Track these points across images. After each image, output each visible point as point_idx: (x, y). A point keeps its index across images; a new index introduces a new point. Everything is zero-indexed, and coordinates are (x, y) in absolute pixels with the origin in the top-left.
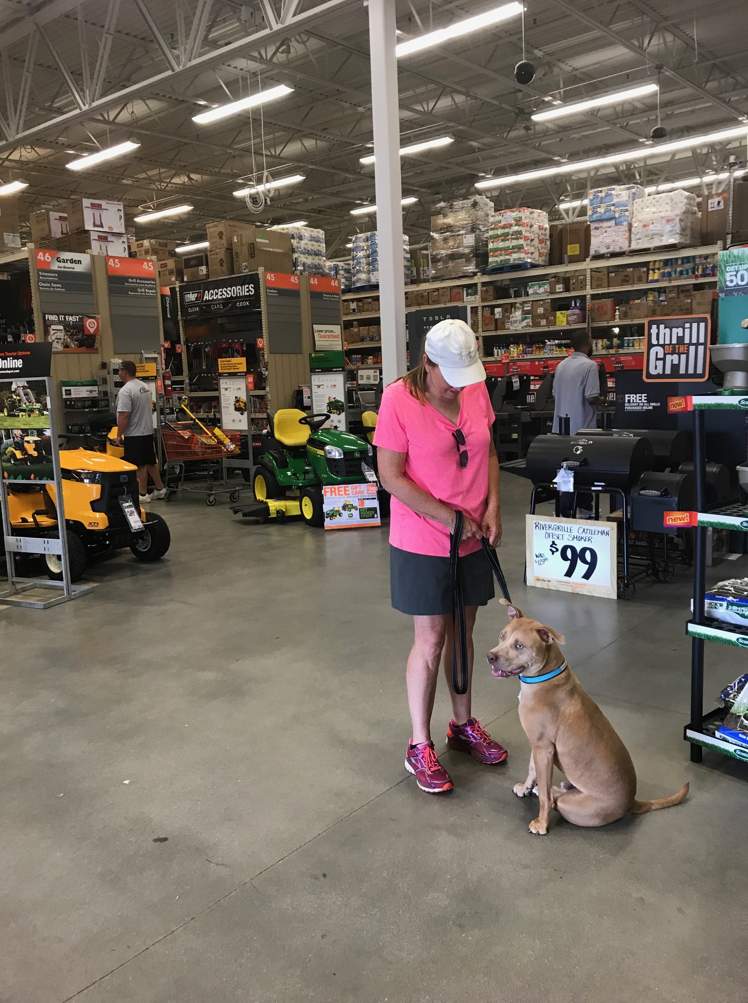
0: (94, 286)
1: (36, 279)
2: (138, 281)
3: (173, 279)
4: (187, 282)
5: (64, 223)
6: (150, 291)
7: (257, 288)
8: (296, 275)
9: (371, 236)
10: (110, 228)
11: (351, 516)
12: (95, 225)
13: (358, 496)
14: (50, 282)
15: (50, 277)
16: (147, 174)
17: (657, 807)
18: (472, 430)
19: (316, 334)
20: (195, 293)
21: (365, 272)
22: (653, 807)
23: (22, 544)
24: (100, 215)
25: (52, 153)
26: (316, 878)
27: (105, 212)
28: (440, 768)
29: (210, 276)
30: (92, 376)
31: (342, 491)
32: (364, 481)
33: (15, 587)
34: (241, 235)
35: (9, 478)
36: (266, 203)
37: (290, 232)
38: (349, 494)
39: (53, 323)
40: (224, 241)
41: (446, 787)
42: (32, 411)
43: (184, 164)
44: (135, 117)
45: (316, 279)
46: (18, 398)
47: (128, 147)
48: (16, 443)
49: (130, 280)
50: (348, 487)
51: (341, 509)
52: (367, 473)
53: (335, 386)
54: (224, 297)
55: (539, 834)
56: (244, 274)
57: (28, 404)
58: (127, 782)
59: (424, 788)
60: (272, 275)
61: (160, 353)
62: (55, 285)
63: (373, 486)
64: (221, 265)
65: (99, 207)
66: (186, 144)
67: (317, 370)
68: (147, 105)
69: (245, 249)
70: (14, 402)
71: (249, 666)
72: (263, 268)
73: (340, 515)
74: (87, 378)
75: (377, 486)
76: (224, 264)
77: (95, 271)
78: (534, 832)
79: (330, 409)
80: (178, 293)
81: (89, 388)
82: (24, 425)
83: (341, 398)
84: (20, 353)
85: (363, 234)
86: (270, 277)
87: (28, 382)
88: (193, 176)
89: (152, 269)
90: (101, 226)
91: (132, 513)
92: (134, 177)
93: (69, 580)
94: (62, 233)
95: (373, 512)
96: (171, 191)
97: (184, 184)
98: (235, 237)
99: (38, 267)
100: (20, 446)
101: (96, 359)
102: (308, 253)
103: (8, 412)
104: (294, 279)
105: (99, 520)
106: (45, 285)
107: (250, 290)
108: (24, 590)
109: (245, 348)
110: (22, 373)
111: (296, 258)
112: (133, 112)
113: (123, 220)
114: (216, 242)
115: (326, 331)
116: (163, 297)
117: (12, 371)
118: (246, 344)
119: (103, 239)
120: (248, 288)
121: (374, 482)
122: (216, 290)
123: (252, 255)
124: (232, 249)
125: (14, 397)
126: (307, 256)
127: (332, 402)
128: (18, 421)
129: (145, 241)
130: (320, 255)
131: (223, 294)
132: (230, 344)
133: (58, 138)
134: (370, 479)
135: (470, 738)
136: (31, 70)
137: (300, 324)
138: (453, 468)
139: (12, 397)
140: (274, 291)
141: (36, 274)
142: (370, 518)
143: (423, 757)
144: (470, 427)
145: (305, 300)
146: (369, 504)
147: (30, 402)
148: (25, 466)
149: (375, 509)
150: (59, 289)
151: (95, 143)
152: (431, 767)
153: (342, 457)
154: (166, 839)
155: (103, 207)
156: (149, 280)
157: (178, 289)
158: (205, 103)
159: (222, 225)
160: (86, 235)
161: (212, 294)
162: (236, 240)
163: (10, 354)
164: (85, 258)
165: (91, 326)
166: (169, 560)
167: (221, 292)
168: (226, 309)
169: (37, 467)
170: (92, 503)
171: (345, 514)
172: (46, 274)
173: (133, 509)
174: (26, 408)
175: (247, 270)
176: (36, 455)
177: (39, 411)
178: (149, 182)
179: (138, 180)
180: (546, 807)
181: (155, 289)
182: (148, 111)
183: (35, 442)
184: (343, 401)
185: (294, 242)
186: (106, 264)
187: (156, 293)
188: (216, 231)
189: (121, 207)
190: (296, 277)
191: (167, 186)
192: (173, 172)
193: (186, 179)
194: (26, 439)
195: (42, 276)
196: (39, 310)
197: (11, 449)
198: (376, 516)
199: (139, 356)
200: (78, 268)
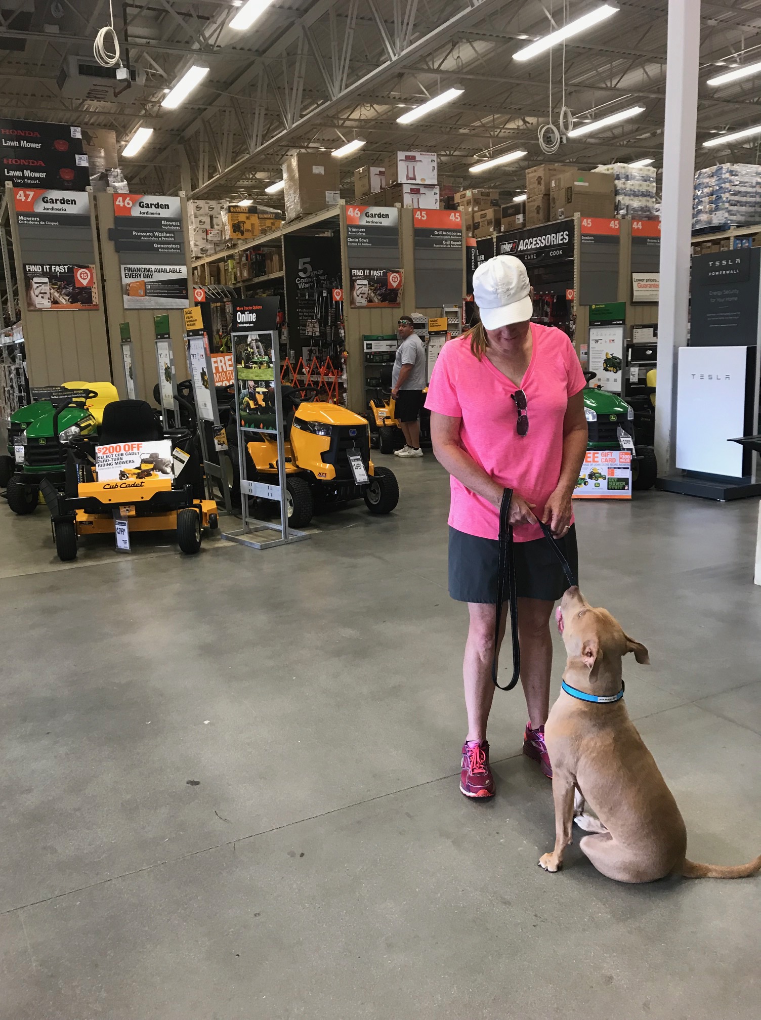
0: (399, 241)
1: (346, 235)
2: (444, 233)
3: (491, 230)
4: (504, 232)
5: (383, 177)
6: (456, 243)
7: (571, 236)
8: (617, 219)
9: (716, 171)
10: (423, 180)
11: (597, 485)
12: (408, 178)
13: (608, 465)
14: (358, 237)
15: (358, 232)
16: (481, 122)
17: (714, 874)
18: (537, 393)
19: (635, 284)
20: (510, 243)
21: (706, 212)
22: (709, 874)
23: (252, 488)
24: (414, 167)
25: (389, 109)
26: (292, 854)
27: (419, 163)
28: (484, 771)
29: (527, 225)
30: (393, 331)
31: (590, 457)
32: (618, 447)
33: (249, 527)
34: (559, 179)
35: (245, 426)
36: (561, 142)
37: (615, 172)
38: (597, 462)
39: (359, 278)
40: (542, 187)
41: (481, 793)
42: (261, 363)
43: (518, 107)
44: (460, 64)
45: (640, 223)
46: (252, 350)
47: (453, 94)
48: (250, 393)
49: (436, 233)
50: (598, 453)
51: (587, 477)
52: (622, 439)
53: (613, 340)
54: (538, 246)
55: (547, 870)
56: (559, 221)
57: (259, 356)
58: (206, 722)
59: (462, 790)
60: (589, 220)
61: (461, 307)
62: (363, 240)
63: (626, 454)
64: (538, 213)
65: (413, 159)
66: (518, 84)
67: (596, 324)
68: (474, 48)
69: (563, 193)
70: (249, 355)
71: (390, 629)
72: (579, 213)
73: (585, 484)
74: (388, 332)
75: (632, 454)
76: (541, 212)
77: (402, 225)
78: (543, 866)
79: (607, 366)
80: (495, 244)
81: (389, 342)
82: (256, 376)
83: (619, 355)
84: (255, 308)
85: (707, 169)
86: (587, 223)
87: (259, 335)
88: (528, 119)
89: (459, 220)
90: (414, 179)
91: (358, 467)
92: (469, 126)
93: (287, 525)
94: (381, 188)
95: (624, 483)
96: (504, 138)
97: (518, 129)
98: (553, 182)
99: (348, 223)
100: (252, 396)
101: (398, 313)
102: (635, 194)
103: (245, 364)
104: (614, 224)
105: (326, 471)
106: (353, 240)
107: (564, 238)
108: (257, 530)
109: (555, 301)
110: (256, 327)
111: (619, 201)
112: (458, 57)
113: (436, 171)
114: (534, 188)
115: (648, 280)
116: (469, 248)
117: (248, 325)
118: (557, 296)
119: (415, 191)
120: (562, 235)
121: (628, 449)
122: (531, 239)
123: (569, 200)
124: (549, 195)
125: (249, 349)
126: (632, 197)
127: (610, 359)
128: (252, 373)
129: (468, 191)
130: (649, 195)
131: (537, 243)
132: (541, 296)
133: (390, 93)
134: (625, 446)
135: (540, 746)
136: (353, 26)
137: (617, 272)
138: (508, 436)
139: (247, 350)
140: (590, 238)
141: (346, 230)
142: (619, 489)
143: (471, 756)
144: (537, 389)
145: (625, 248)
146: (619, 474)
147: (260, 355)
148: (256, 416)
149: (626, 480)
150: (366, 244)
151: (426, 95)
152: (475, 768)
153: (596, 420)
154: (197, 783)
155: (417, 159)
156: (455, 231)
157: (495, 240)
158: (527, 37)
159: (542, 169)
160: (399, 188)
161: (527, 244)
162: (553, 185)
163: (247, 308)
164: (392, 212)
165: (394, 280)
166: (396, 515)
167: (536, 241)
168: (539, 259)
169: (265, 417)
170: (323, 454)
171: (592, 482)
172: (354, 230)
173: (360, 462)
174: (257, 360)
175: (563, 217)
176: (264, 406)
177: (267, 363)
178: (484, 129)
179: (474, 128)
180: (561, 842)
181: (461, 241)
182: (475, 55)
183: (264, 393)
184: (621, 358)
185: (619, 184)
186: (413, 217)
187: (461, 245)
188: (535, 176)
189: (435, 158)
190: (617, 222)
191: (500, 131)
192: (507, 117)
193: (521, 123)
194: (258, 390)
195: (351, 232)
196: (347, 265)
197: (246, 399)
198: (626, 488)
199: (439, 310)
200: (385, 222)
